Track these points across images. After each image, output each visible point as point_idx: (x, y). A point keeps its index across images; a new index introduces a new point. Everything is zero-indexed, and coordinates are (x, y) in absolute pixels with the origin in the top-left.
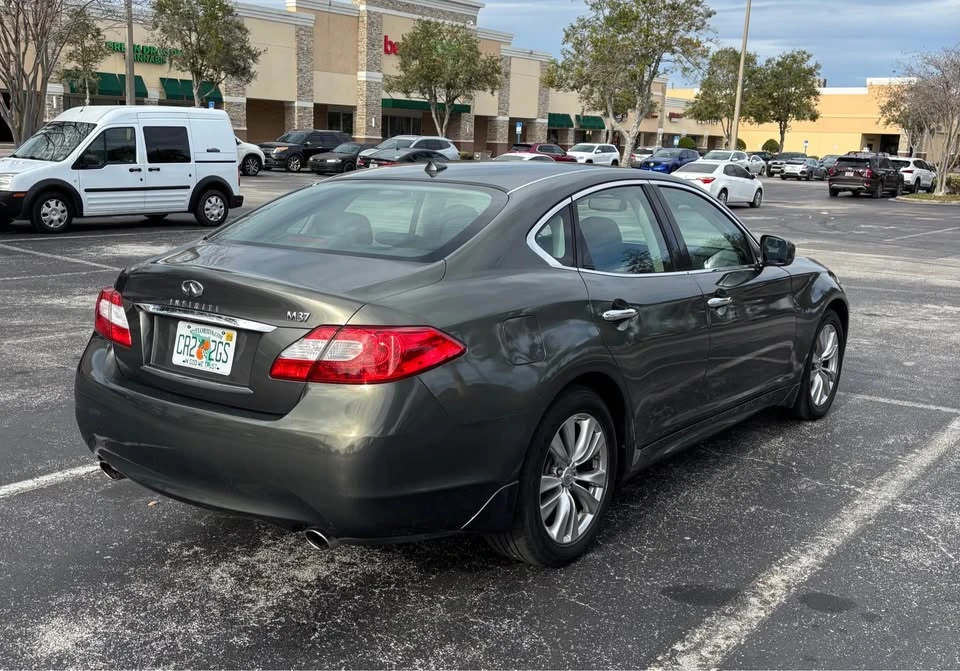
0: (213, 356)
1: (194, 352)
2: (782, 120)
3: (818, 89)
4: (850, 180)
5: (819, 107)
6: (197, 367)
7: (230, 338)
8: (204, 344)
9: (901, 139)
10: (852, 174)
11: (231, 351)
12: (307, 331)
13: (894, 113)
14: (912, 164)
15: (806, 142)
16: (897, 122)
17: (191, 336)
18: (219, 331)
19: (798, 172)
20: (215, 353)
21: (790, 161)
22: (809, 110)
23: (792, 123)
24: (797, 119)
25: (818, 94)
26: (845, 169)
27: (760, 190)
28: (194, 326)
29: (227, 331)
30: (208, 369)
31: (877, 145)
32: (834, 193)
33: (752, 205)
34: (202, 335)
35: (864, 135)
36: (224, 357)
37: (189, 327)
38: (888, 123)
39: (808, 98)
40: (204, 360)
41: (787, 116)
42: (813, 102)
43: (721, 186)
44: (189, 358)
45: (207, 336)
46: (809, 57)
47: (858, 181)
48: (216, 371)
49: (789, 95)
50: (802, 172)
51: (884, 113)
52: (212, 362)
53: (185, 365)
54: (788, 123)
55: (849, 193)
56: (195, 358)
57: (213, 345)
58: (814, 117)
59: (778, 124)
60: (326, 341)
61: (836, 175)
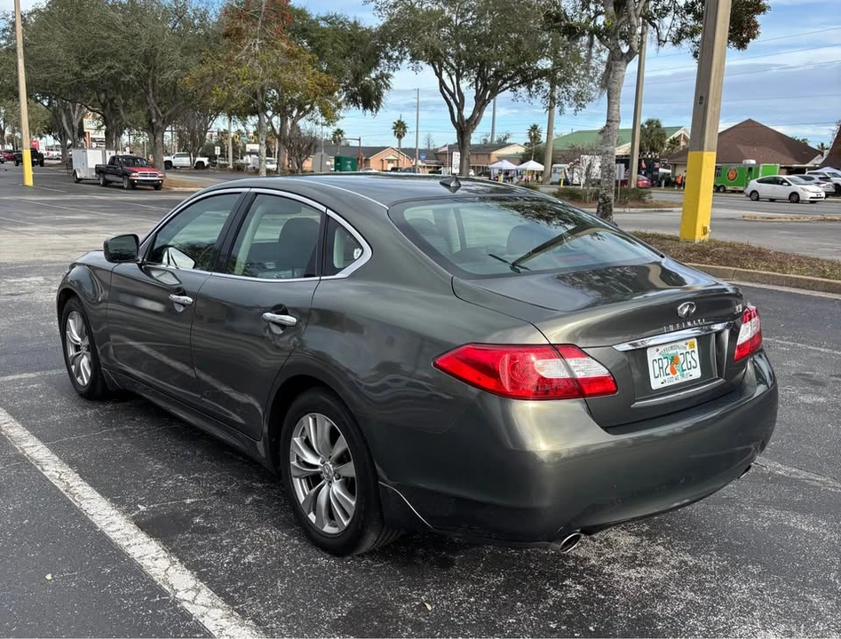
0: (685, 367)
6: (676, 382)
7: (692, 345)
8: (674, 360)
11: (696, 356)
17: (662, 357)
20: (685, 363)
28: (661, 348)
29: (688, 341)
30: (684, 380)
34: (671, 352)
37: (658, 351)
40: (678, 373)
44: (666, 377)
48: (690, 378)
52: (685, 372)
53: (665, 385)
57: (681, 357)
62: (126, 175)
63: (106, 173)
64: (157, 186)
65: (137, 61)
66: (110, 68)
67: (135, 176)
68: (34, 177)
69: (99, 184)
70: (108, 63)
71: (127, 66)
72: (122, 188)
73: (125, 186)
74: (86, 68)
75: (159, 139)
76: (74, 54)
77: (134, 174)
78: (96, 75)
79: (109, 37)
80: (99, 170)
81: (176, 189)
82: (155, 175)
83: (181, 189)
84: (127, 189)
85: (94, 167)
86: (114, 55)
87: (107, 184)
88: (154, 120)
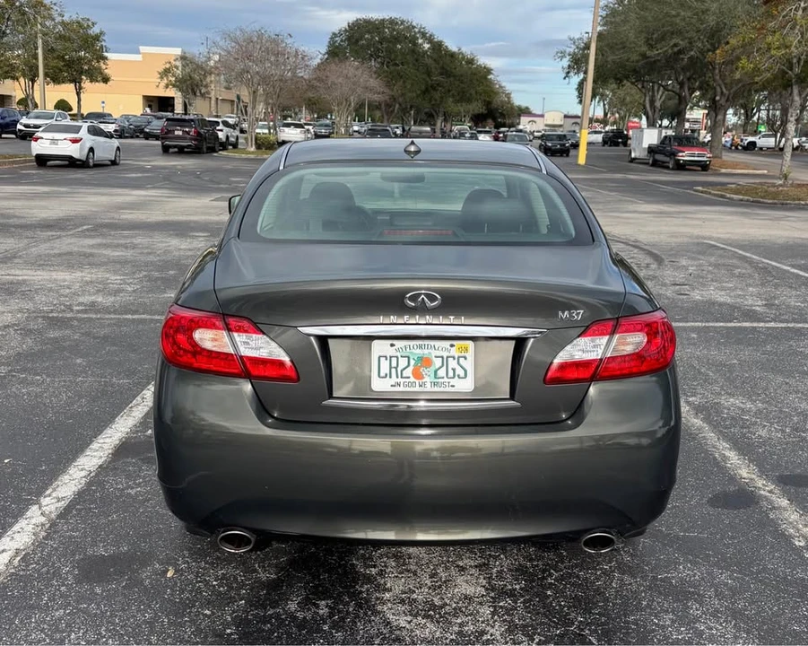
0: (442, 373)
1: (408, 372)
2: (76, 81)
3: (105, 54)
4: (178, 137)
5: (109, 71)
6: (418, 389)
7: (464, 349)
9: (176, 101)
10: (180, 133)
12: (583, 329)
13: (170, 78)
14: (221, 124)
15: (103, 102)
16: (174, 86)
17: (399, 354)
18: (446, 344)
19: (112, 131)
20: (443, 369)
21: (102, 120)
22: (102, 74)
23: (86, 84)
24: (91, 82)
25: (106, 58)
26: (174, 128)
27: (118, 148)
28: (399, 344)
29: (457, 343)
30: (436, 389)
31: (155, 106)
32: (166, 149)
33: (114, 163)
34: (417, 351)
35: (144, 97)
36: (460, 372)
37: (392, 345)
38: (167, 86)
39: (98, 62)
40: (427, 379)
41: (82, 79)
42: (104, 67)
43: (88, 145)
44: (401, 380)
45: (426, 351)
46: (93, 24)
47: (185, 138)
48: (450, 389)
49: (80, 59)
50: (116, 131)
51: (162, 78)
52: (441, 380)
53: (396, 388)
54: (82, 85)
55: (176, 150)
56: (412, 379)
57: (438, 362)
58: (106, 80)
59: (72, 85)
60: (607, 337)
61: (166, 133)
62: (673, 154)
63: (657, 153)
64: (704, 167)
65: (702, 37)
66: (675, 45)
67: (682, 156)
68: (588, 157)
69: (647, 164)
70: (674, 41)
71: (690, 43)
72: (668, 168)
73: (671, 166)
74: (651, 47)
75: (720, 117)
76: (644, 35)
77: (681, 154)
78: (659, 54)
79: (678, 15)
80: (651, 150)
81: (723, 171)
82: (703, 156)
83: (729, 171)
84: (673, 169)
85: (647, 146)
86: (680, 33)
87: (656, 164)
88: (718, 98)
